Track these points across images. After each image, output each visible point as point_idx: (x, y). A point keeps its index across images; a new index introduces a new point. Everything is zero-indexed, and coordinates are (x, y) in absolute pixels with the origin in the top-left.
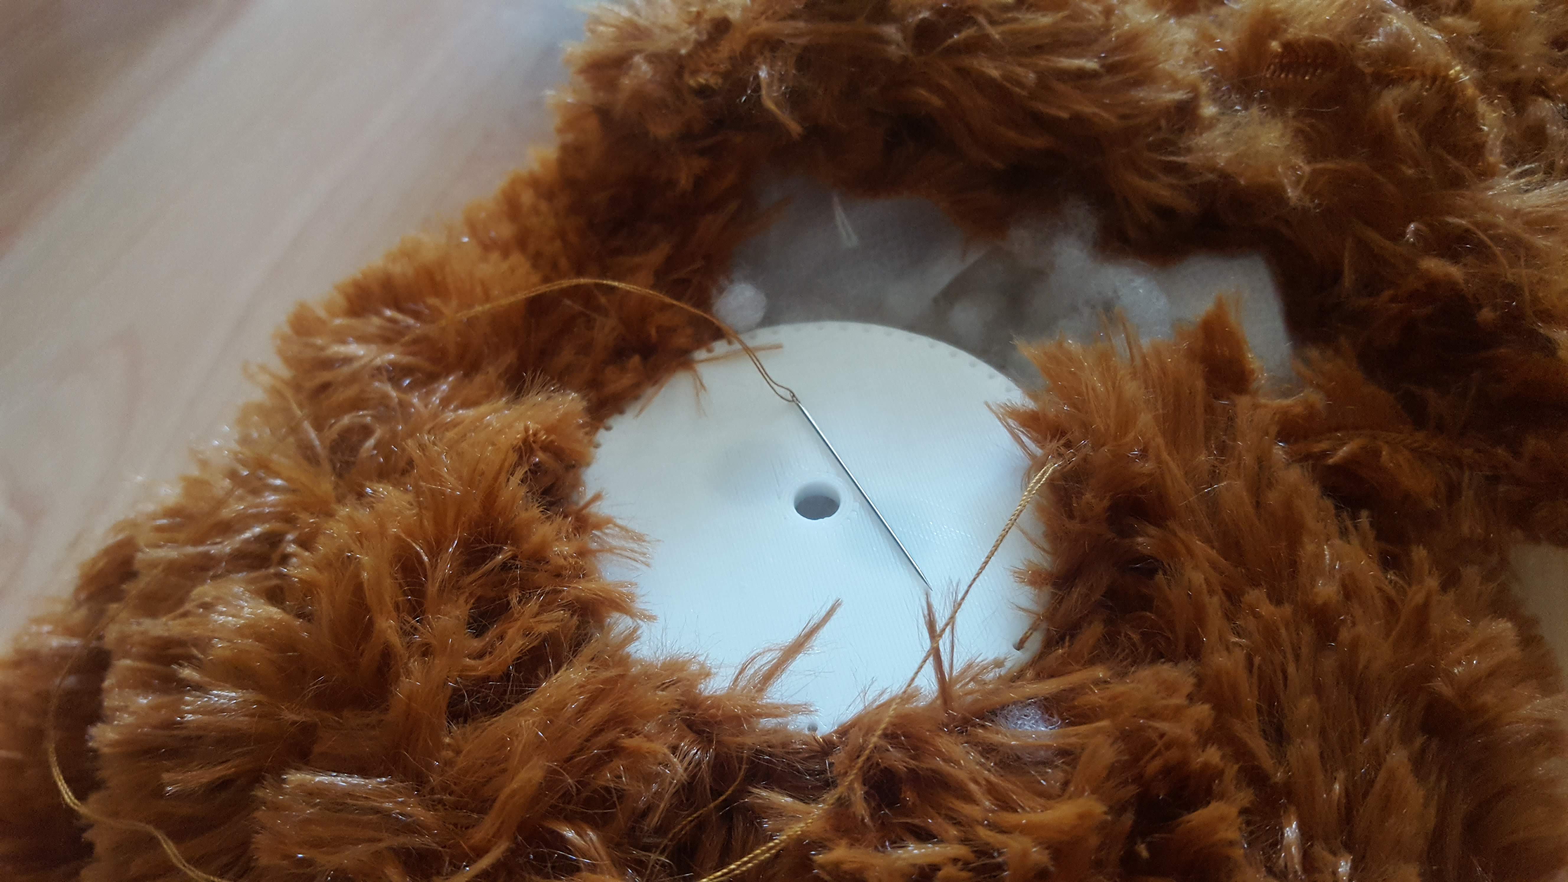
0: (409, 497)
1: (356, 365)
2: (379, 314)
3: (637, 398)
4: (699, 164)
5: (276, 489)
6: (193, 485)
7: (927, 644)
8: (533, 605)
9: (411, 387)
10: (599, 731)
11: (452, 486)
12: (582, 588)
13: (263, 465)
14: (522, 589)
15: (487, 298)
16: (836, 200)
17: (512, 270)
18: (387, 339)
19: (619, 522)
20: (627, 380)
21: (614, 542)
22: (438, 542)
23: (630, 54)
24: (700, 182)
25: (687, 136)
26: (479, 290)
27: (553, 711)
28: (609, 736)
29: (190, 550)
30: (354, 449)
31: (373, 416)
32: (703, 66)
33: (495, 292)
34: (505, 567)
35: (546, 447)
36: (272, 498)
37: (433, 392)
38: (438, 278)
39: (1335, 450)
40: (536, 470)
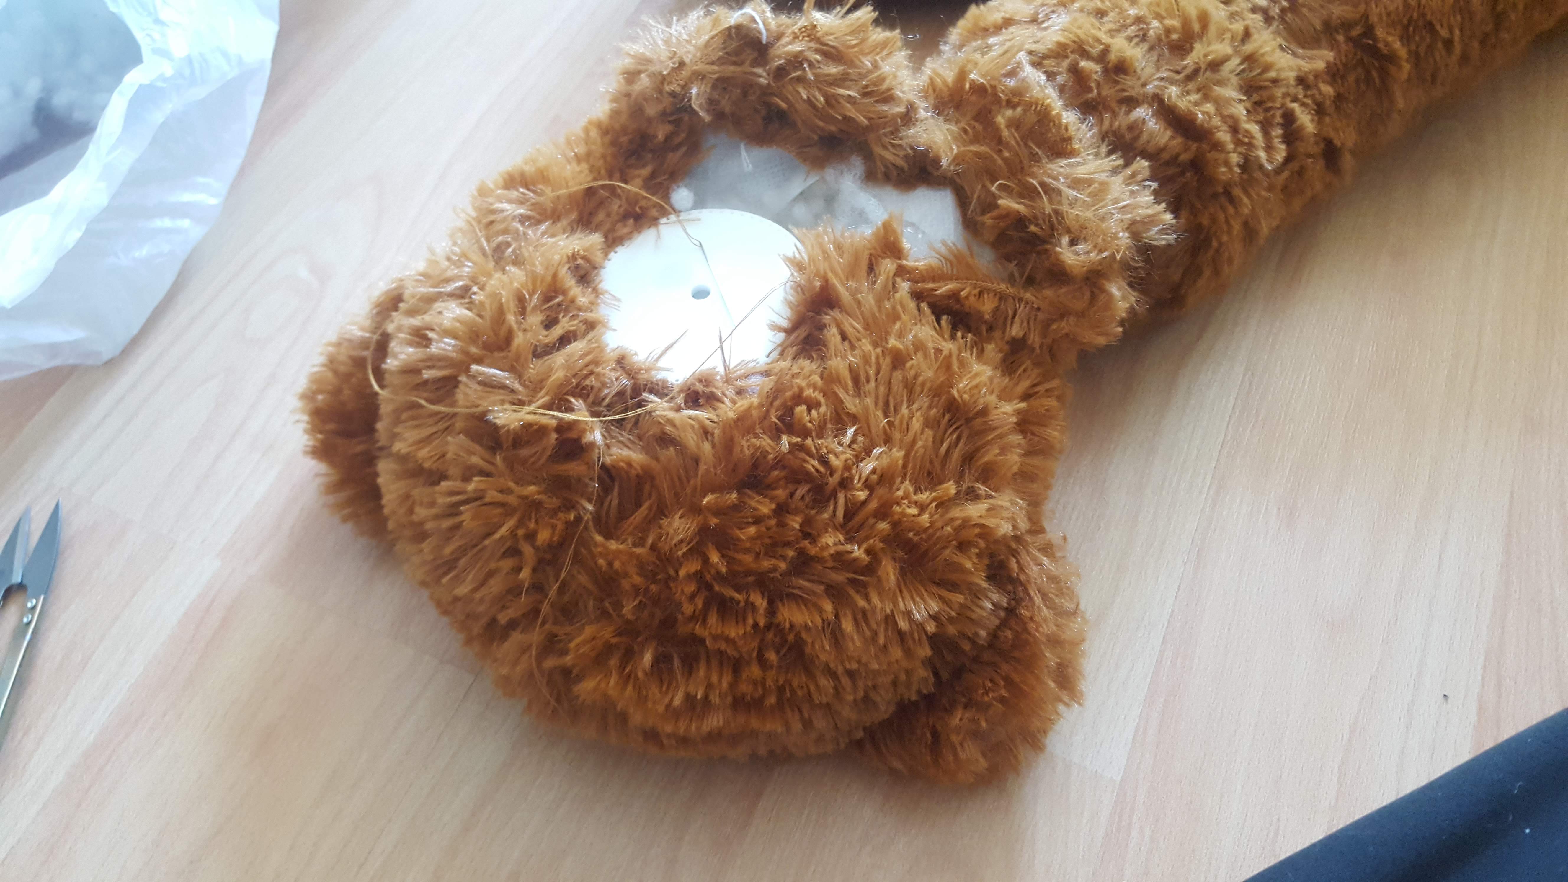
0: (524, 273)
1: (506, 214)
2: (517, 190)
3: (630, 239)
4: (669, 128)
5: (469, 267)
6: (433, 263)
7: (719, 345)
8: (567, 318)
9: (530, 226)
10: (587, 365)
11: (539, 269)
12: (590, 316)
13: (465, 255)
14: (564, 312)
15: (567, 187)
16: (742, 146)
17: (581, 172)
18: (521, 202)
19: (612, 293)
20: (626, 230)
21: (608, 301)
22: (533, 291)
23: (640, 72)
24: (668, 138)
25: (664, 114)
26: (563, 183)
27: (570, 356)
28: (590, 368)
29: (431, 290)
30: (503, 252)
31: (512, 238)
32: (674, 80)
33: (570, 184)
34: (559, 304)
35: (583, 258)
36: (467, 269)
37: (538, 229)
38: (545, 174)
39: (940, 288)
40: (577, 267)
